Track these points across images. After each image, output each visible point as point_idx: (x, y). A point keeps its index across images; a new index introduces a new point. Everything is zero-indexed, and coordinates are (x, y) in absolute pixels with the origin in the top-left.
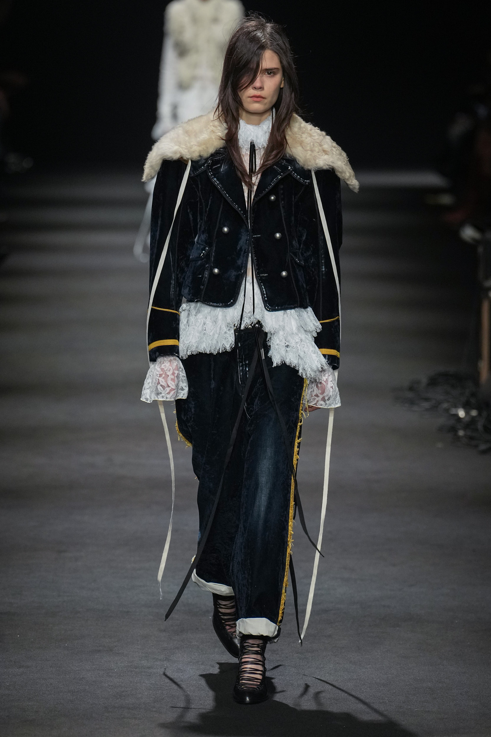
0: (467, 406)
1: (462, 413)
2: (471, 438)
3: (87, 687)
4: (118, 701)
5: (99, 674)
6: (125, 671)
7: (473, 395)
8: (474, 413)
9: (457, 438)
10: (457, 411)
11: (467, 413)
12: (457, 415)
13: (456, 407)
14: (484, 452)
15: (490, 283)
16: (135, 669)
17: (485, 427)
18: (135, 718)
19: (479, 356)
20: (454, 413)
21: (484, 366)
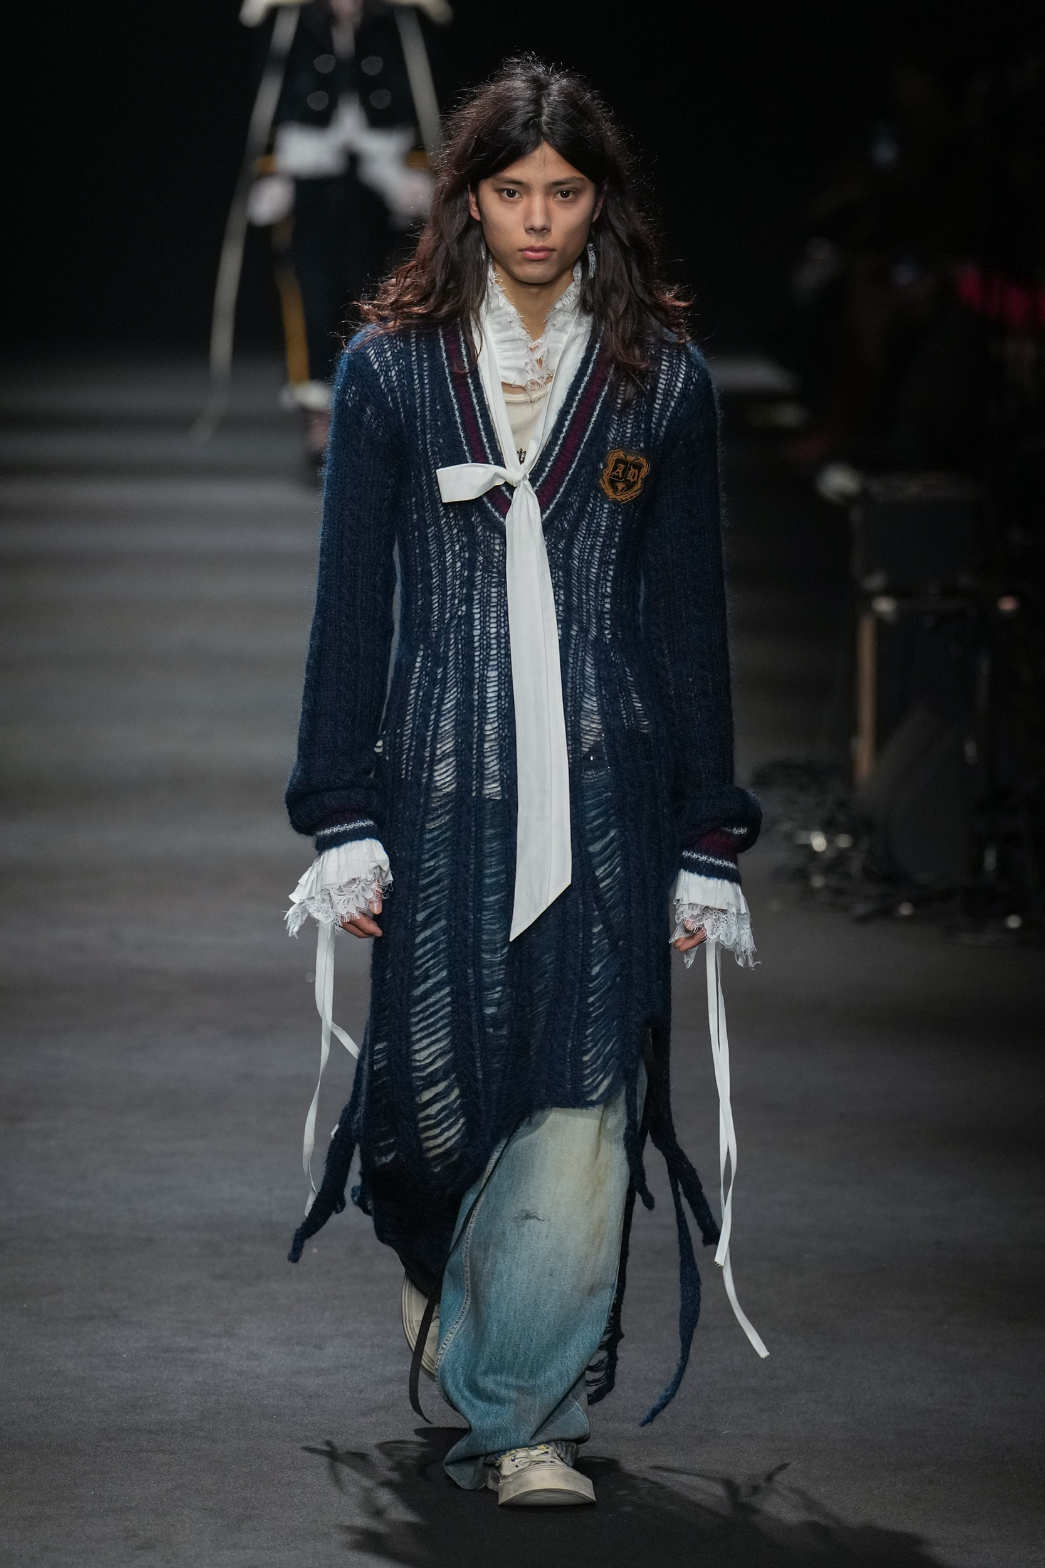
0: (829, 828)
1: (819, 842)
2: (838, 892)
3: (67, 1390)
4: (128, 1417)
5: (91, 1363)
6: (144, 1358)
7: (842, 805)
8: (844, 841)
9: (811, 892)
10: (808, 838)
11: (830, 841)
12: (808, 847)
13: (808, 828)
14: (863, 920)
15: (876, 581)
16: (162, 1355)
17: (867, 872)
18: (162, 1450)
19: (853, 728)
20: (803, 841)
21: (863, 748)
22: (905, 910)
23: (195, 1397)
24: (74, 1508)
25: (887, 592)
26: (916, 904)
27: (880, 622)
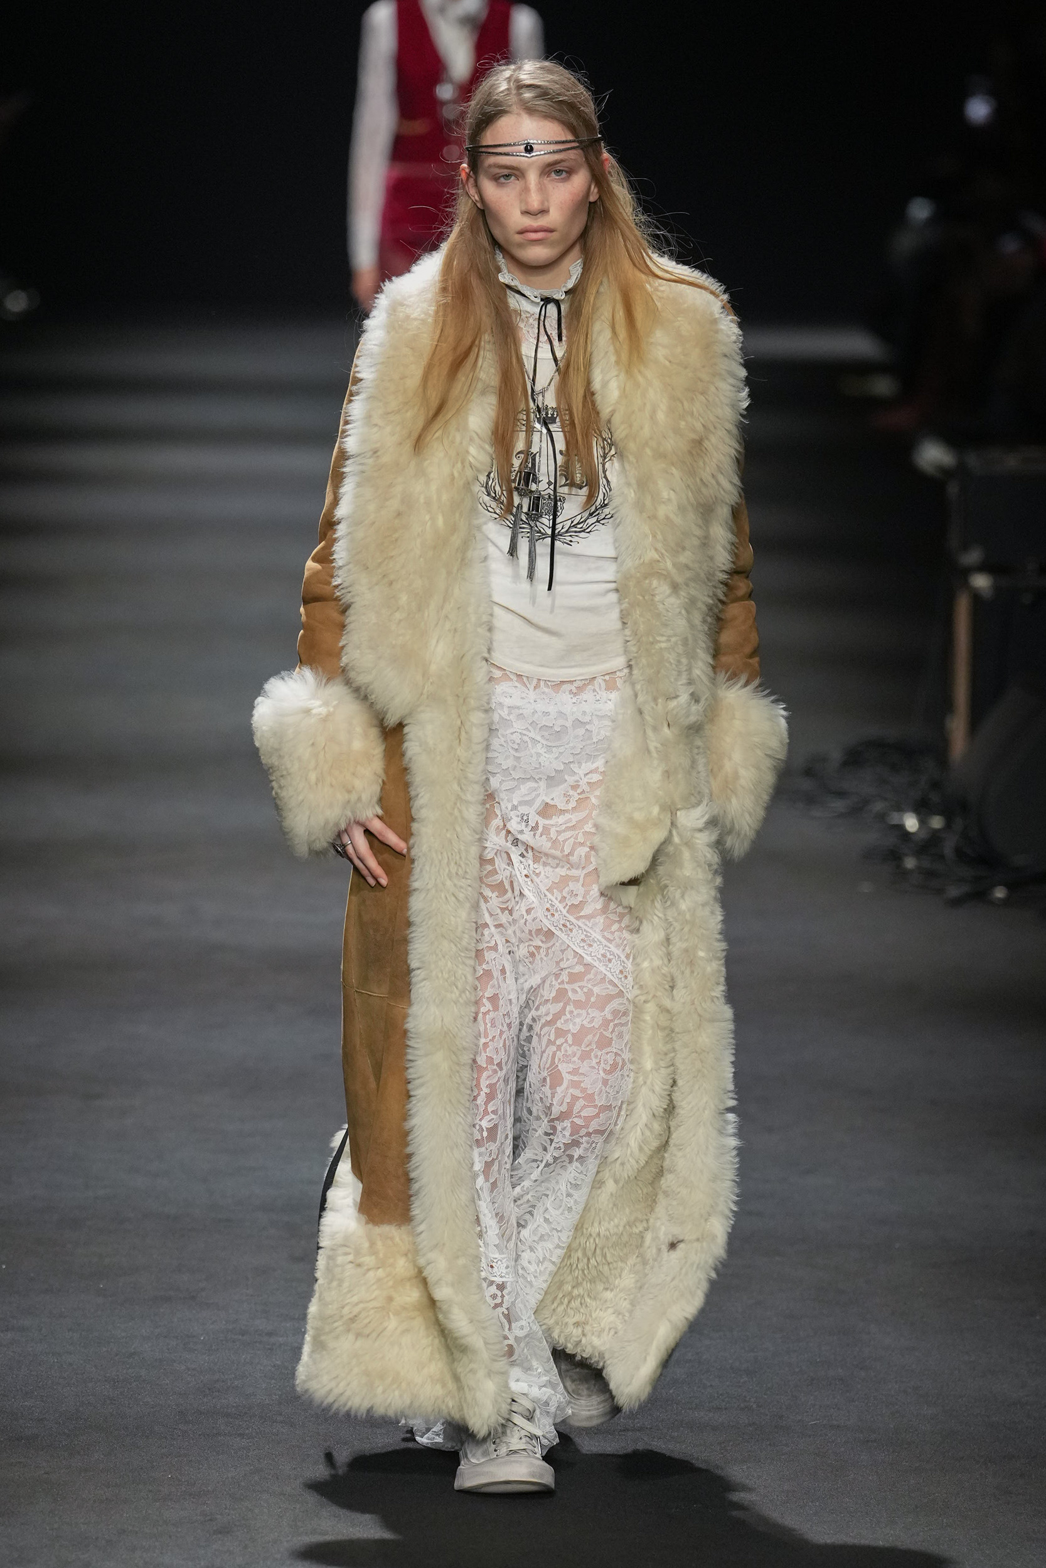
0: (923, 808)
1: (911, 823)
2: (930, 874)
3: (143, 1372)
4: (205, 1400)
5: (168, 1345)
6: (222, 1341)
7: (936, 785)
8: (937, 822)
9: (903, 873)
10: (901, 819)
11: (923, 822)
12: (900, 828)
13: (900, 808)
14: (956, 903)
15: (973, 557)
16: (240, 1337)
17: (959, 852)
18: (240, 1435)
19: (946, 705)
20: (895, 822)
21: (958, 727)
22: (1000, 893)
23: (273, 1381)
24: (151, 1491)
25: (984, 567)
26: (1011, 887)
27: (976, 598)
